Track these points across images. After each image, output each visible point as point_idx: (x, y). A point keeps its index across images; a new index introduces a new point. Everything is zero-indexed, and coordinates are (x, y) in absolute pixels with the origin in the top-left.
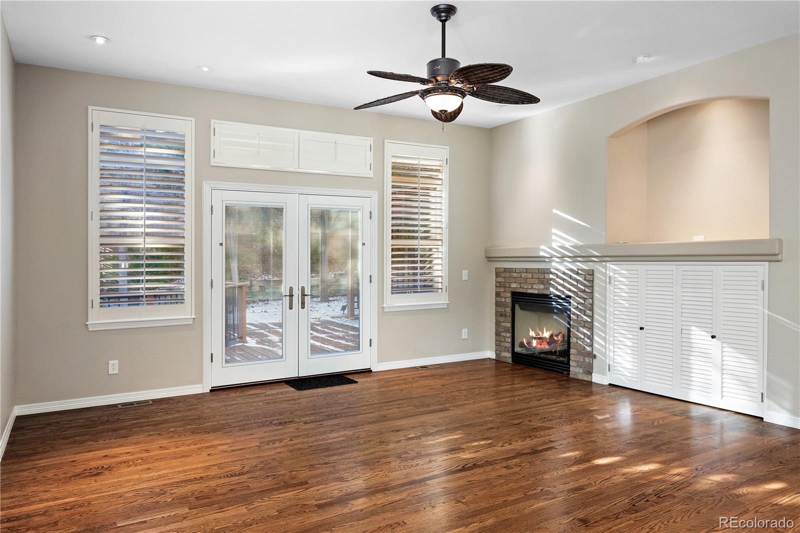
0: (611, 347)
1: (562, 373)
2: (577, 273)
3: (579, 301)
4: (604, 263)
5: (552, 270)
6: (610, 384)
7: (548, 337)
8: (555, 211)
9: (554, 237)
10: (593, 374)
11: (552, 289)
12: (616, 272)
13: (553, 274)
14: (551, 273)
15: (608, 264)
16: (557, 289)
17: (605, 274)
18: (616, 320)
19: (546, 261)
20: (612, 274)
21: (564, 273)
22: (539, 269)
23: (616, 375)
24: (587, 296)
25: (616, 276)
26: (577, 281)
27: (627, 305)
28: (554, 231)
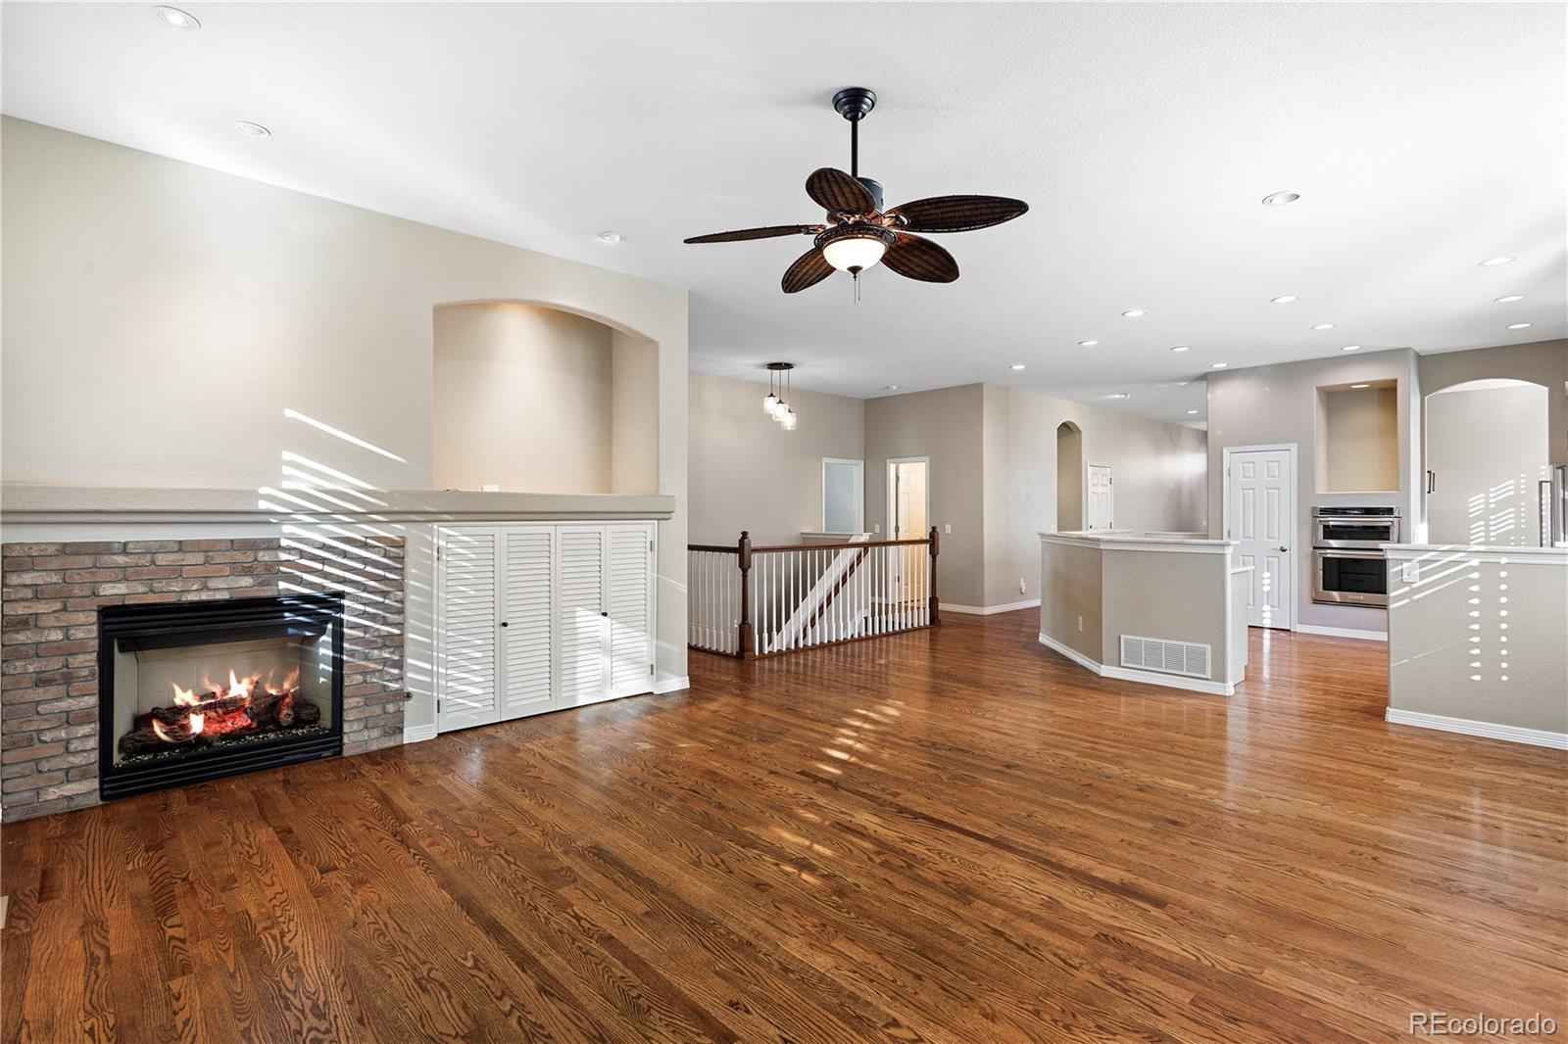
0: (442, 670)
1: (320, 757)
2: (364, 546)
3: (366, 598)
4: (430, 525)
5: (284, 543)
6: (439, 734)
7: (245, 695)
8: (289, 413)
9: (286, 470)
10: (405, 730)
11: (282, 585)
12: (450, 539)
13: (288, 550)
14: (280, 548)
15: (435, 527)
16: (300, 582)
17: (430, 545)
18: (450, 621)
19: (271, 523)
20: (442, 543)
21: (324, 547)
22: (232, 541)
23: (451, 715)
24: (392, 587)
25: (449, 546)
26: (365, 561)
27: (473, 593)
28: (287, 455)
